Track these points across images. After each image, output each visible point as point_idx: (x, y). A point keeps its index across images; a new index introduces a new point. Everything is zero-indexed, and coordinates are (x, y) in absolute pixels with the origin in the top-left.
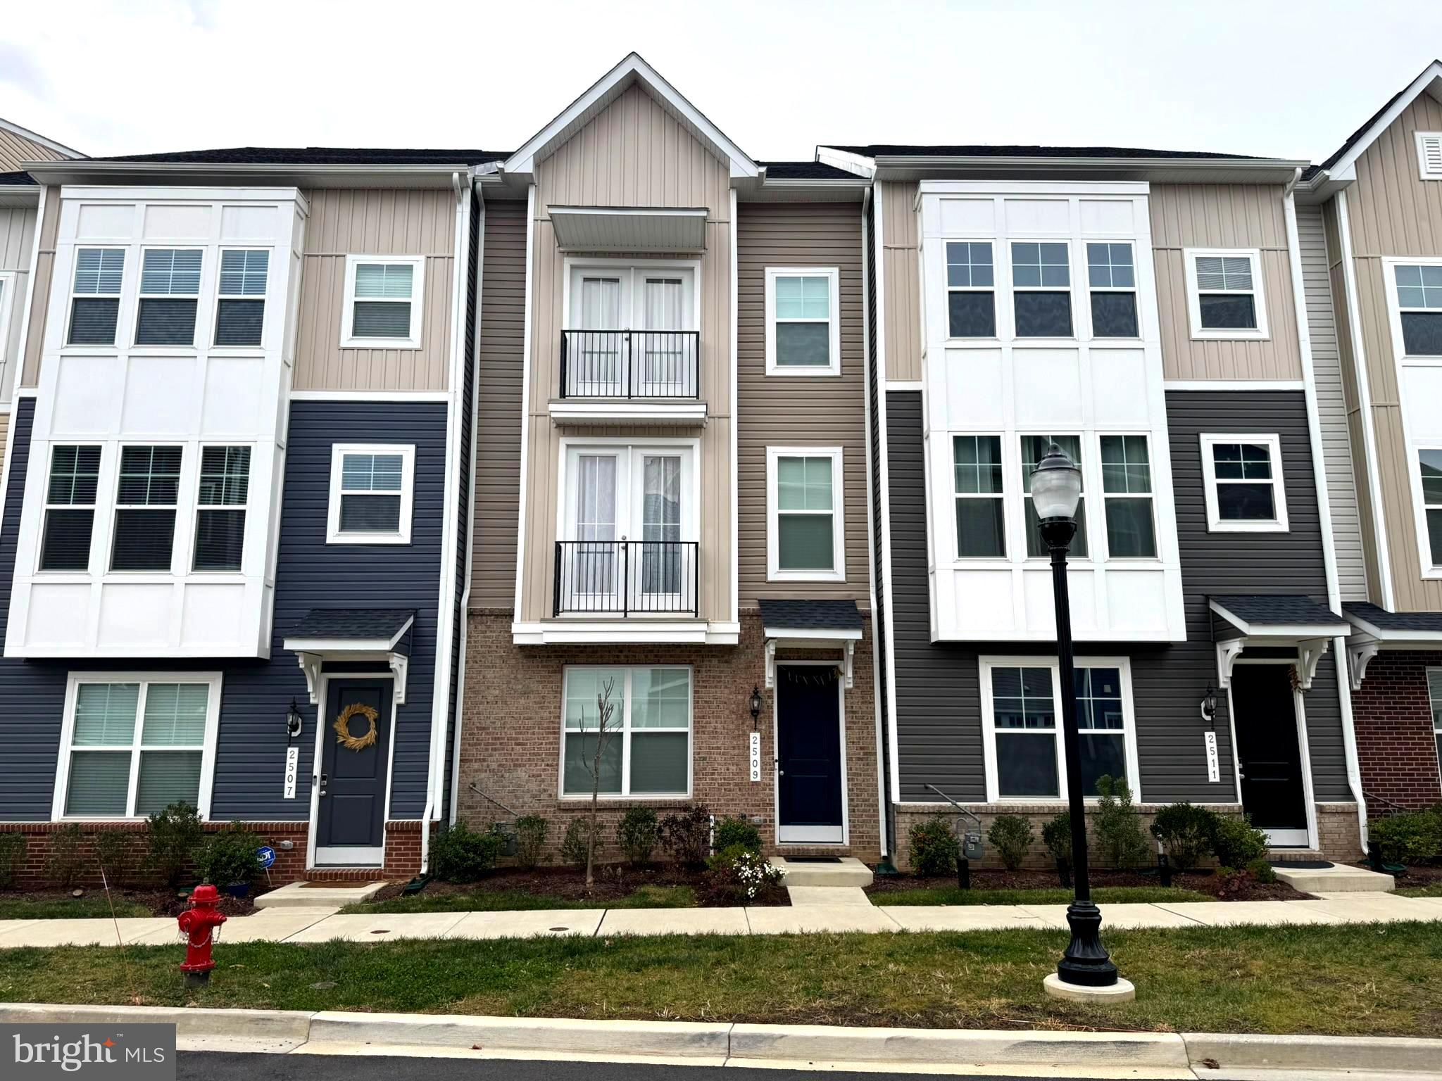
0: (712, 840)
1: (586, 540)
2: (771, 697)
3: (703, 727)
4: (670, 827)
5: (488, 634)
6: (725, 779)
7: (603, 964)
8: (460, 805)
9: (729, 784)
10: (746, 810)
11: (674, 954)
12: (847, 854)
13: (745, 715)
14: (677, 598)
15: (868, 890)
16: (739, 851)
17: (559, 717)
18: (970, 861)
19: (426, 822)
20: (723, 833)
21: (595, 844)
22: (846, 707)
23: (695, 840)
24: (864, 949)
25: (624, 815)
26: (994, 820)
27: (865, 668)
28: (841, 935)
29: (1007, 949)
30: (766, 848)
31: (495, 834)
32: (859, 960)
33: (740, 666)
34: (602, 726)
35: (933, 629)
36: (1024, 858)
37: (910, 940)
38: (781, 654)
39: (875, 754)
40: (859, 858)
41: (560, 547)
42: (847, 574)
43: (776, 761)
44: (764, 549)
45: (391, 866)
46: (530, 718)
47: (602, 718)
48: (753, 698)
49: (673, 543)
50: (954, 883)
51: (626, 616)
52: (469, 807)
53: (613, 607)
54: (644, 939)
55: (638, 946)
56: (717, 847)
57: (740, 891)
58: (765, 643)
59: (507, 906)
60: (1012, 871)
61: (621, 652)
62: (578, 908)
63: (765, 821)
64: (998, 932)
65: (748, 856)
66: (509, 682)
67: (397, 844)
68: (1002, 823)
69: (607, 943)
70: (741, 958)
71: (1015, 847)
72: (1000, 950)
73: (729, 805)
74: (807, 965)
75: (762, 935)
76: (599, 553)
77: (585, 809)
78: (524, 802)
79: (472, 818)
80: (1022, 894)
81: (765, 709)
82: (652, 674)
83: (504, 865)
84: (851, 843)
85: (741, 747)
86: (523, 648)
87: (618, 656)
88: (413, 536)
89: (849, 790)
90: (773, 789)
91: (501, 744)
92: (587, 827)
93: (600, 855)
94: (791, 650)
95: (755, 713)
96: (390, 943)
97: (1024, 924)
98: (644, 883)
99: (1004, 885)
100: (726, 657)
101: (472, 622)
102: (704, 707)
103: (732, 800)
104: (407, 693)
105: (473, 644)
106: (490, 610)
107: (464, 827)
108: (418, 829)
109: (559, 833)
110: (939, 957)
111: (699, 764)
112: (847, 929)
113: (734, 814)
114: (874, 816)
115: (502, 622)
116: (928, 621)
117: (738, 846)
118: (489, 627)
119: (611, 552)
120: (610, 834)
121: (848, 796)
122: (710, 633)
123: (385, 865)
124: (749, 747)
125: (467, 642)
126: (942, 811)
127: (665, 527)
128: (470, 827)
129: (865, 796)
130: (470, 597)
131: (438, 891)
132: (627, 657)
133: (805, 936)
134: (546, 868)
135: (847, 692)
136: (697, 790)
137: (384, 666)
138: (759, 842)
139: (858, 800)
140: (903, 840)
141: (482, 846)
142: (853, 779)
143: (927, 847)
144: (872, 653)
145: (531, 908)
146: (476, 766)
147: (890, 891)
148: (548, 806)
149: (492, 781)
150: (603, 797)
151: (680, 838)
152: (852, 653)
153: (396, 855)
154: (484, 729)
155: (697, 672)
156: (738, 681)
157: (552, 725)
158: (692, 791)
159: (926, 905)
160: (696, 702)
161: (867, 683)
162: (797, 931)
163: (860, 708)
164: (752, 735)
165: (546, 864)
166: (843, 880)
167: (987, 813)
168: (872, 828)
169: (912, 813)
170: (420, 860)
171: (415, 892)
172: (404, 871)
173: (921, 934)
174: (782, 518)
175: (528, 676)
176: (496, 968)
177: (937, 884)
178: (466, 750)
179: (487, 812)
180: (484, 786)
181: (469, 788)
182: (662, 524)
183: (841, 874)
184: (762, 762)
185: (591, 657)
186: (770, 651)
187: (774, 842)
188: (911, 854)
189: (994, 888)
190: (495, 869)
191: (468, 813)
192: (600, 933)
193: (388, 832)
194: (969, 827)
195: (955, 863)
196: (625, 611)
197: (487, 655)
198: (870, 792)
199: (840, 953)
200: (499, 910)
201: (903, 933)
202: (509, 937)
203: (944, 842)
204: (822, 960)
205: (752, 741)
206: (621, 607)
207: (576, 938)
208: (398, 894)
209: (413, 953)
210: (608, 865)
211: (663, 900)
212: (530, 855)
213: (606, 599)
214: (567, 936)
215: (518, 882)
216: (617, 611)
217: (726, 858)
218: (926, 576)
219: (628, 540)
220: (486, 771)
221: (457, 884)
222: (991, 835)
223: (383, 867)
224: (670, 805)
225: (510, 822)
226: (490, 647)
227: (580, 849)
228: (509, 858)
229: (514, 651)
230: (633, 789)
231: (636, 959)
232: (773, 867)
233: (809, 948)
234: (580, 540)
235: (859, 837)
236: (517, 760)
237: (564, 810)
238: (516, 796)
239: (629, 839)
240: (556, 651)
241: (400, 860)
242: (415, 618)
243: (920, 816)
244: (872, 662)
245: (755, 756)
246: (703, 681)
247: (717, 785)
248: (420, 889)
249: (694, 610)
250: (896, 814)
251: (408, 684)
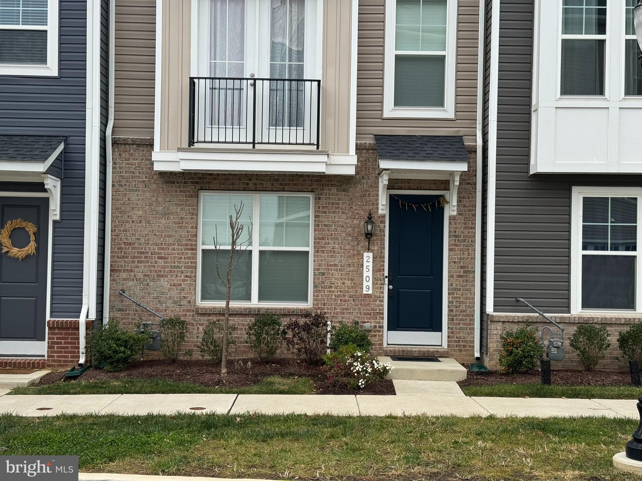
0: (329, 342)
1: (217, 76)
2: (383, 222)
3: (322, 247)
4: (293, 330)
5: (131, 161)
6: (341, 291)
7: (234, 436)
8: (112, 308)
9: (344, 296)
10: (358, 317)
11: (295, 429)
12: (445, 355)
13: (360, 238)
14: (300, 132)
15: (463, 385)
16: (352, 350)
17: (196, 236)
18: (552, 362)
19: (82, 320)
20: (338, 336)
21: (229, 343)
22: (450, 232)
23: (314, 341)
24: (458, 429)
25: (253, 320)
26: (575, 328)
27: (469, 198)
28: (437, 418)
29: (581, 433)
30: (375, 350)
31: (143, 332)
32: (453, 437)
33: (356, 195)
34: (234, 243)
35: (532, 162)
36: (600, 361)
37: (497, 424)
38: (392, 184)
39: (474, 272)
40: (456, 359)
41: (194, 83)
42: (456, 111)
43: (386, 277)
44: (381, 88)
45: (54, 357)
46: (171, 236)
47: (233, 236)
48: (367, 222)
49: (298, 80)
50: (537, 380)
51: (254, 147)
52: (120, 310)
53: (243, 140)
54: (270, 417)
55: (264, 422)
56: (334, 348)
57: (352, 382)
58: (379, 174)
59: (153, 390)
60: (589, 371)
61: (250, 180)
62: (214, 393)
63: (375, 327)
64: (575, 420)
65: (359, 354)
66: (151, 205)
67: (58, 338)
68: (583, 331)
69: (238, 419)
70: (352, 433)
71: (593, 351)
72: (576, 433)
73: (344, 313)
74: (408, 440)
75: (369, 417)
76: (229, 89)
77: (219, 314)
78: (167, 307)
79: (122, 319)
80: (597, 390)
81: (378, 232)
82: (279, 200)
83: (150, 358)
84: (448, 346)
85: (356, 265)
86: (162, 174)
87: (247, 184)
88: (60, 69)
89: (449, 302)
90: (382, 301)
91: (146, 257)
92: (221, 329)
93: (233, 352)
94: (402, 181)
95: (369, 235)
96: (53, 418)
97: (598, 414)
98: (270, 375)
99: (581, 383)
100: (344, 187)
101: (116, 150)
102: (323, 230)
103: (347, 309)
104: (62, 211)
105: (118, 169)
106: (131, 139)
107: (116, 326)
108: (76, 327)
109: (198, 333)
110: (521, 437)
111: (318, 279)
112: (443, 414)
113: (348, 320)
114: (470, 324)
115: (143, 151)
116: (528, 155)
117: (351, 346)
118: (131, 155)
119: (241, 89)
120: (241, 335)
121: (449, 307)
122: (330, 165)
123: (48, 356)
124: (362, 265)
125: (113, 168)
126: (530, 320)
127: (290, 66)
128: (121, 326)
129: (463, 307)
130: (113, 127)
131: (94, 377)
132: (256, 185)
133: (406, 419)
134: (187, 361)
135: (451, 218)
136: (316, 300)
137: (40, 187)
138: (369, 344)
139: (456, 311)
140: (494, 344)
141: (132, 341)
142: (453, 294)
143: (515, 350)
144: (475, 184)
145: (174, 392)
146: (124, 275)
147: (481, 385)
148: (188, 311)
149: (138, 288)
150: (235, 304)
151: (301, 339)
152: (457, 183)
153: (58, 348)
154: (130, 244)
155: (318, 199)
156: (354, 207)
157: (190, 243)
158: (312, 302)
159: (511, 397)
160: (317, 225)
161: (470, 210)
162: (400, 414)
163: (463, 233)
164: (365, 254)
165: (186, 358)
166: (441, 376)
167: (570, 323)
168: (468, 334)
169: (504, 322)
170: (79, 352)
171: (75, 378)
172: (64, 361)
173: (507, 419)
174: (399, 59)
175: (168, 200)
176: (144, 438)
177: (521, 380)
178: (116, 262)
179: (135, 314)
180: (132, 292)
181: (119, 294)
182: (287, 63)
183: (439, 371)
184: (374, 278)
185: (224, 184)
186: (384, 181)
187: (382, 344)
188: (501, 355)
189: (572, 384)
190: (143, 361)
191: (118, 315)
192: (233, 412)
193: (50, 328)
194: (552, 334)
195: (539, 363)
196: (254, 143)
197: (131, 179)
198: (468, 304)
199: (437, 431)
200: (146, 393)
201: (491, 418)
202: (155, 414)
203: (530, 346)
204: (421, 436)
205: (365, 259)
206: (250, 140)
207: (212, 416)
208: (60, 380)
209: (72, 426)
210: (238, 360)
211: (285, 388)
212: (173, 350)
213: (236, 131)
214: (204, 413)
215: (163, 371)
216: (246, 143)
217: (341, 356)
218: (530, 114)
219: (256, 77)
220: (133, 280)
221: (111, 372)
222: (572, 341)
223: (46, 358)
224: (293, 312)
225: (156, 323)
226: (133, 173)
227: (215, 346)
228: (155, 353)
229: (155, 177)
230: (261, 298)
231: (263, 433)
232: (381, 363)
233: (410, 427)
234: (213, 76)
235: (456, 342)
236: (160, 271)
237: (201, 314)
238: (159, 301)
239: (258, 339)
240: (192, 178)
241: (61, 352)
242: (66, 144)
243: (511, 324)
244: (475, 192)
245: (368, 273)
246: (323, 207)
247: (334, 297)
248: (78, 376)
249: (316, 143)
250: (489, 323)
251: (62, 203)
